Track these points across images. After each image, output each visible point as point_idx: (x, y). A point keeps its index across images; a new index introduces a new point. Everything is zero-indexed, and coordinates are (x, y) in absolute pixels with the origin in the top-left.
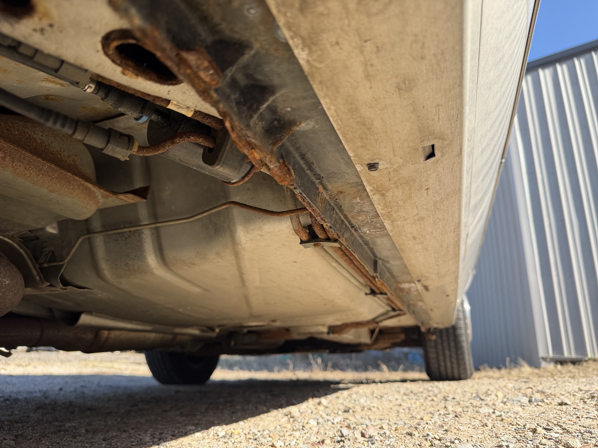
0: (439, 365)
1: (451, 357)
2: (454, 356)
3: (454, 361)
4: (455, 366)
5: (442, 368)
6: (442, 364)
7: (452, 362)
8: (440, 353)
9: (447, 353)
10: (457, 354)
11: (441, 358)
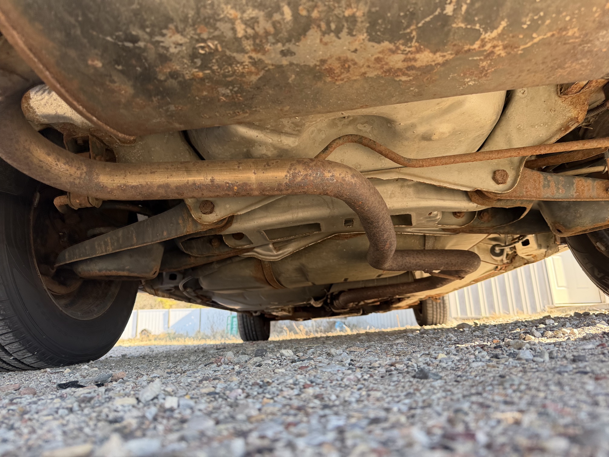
0: (433, 317)
1: (440, 312)
2: (442, 311)
3: (442, 314)
4: (442, 317)
5: (435, 319)
6: (435, 316)
7: (440, 315)
8: (435, 310)
9: (439, 310)
10: (444, 311)
11: (435, 313)
